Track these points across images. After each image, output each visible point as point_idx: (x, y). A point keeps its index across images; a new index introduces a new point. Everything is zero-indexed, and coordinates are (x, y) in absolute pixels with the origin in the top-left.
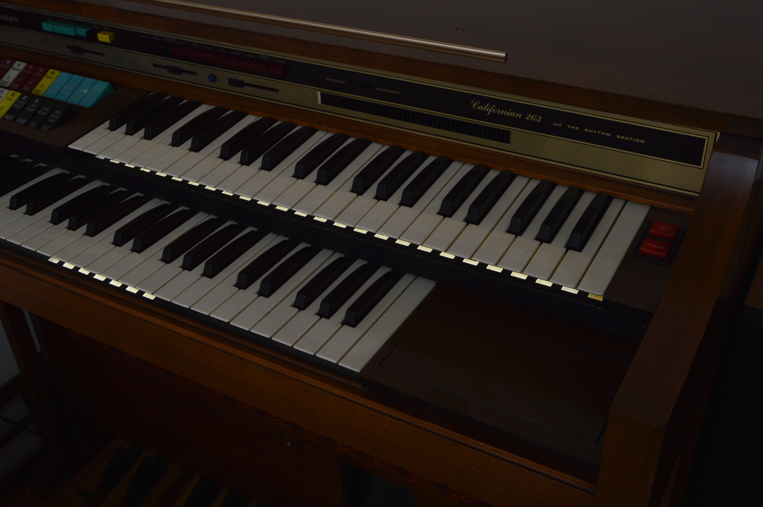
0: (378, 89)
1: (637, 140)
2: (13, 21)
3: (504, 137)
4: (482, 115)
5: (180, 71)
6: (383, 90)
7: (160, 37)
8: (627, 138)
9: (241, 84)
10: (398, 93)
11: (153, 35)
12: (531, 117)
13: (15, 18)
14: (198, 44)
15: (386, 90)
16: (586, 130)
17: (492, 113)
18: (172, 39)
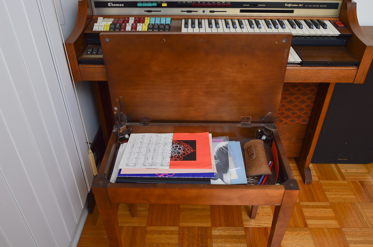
0: (259, 5)
1: (325, 6)
2: (121, 6)
3: (292, 12)
4: (287, 7)
5: (191, 12)
6: (260, 5)
7: (186, 2)
8: (322, 6)
9: (214, 12)
10: (265, 5)
11: (183, 2)
12: (300, 5)
13: (122, 5)
14: (200, 2)
15: (261, 5)
16: (313, 6)
17: (290, 6)
18: (190, 2)
